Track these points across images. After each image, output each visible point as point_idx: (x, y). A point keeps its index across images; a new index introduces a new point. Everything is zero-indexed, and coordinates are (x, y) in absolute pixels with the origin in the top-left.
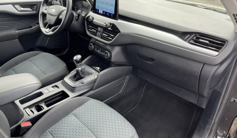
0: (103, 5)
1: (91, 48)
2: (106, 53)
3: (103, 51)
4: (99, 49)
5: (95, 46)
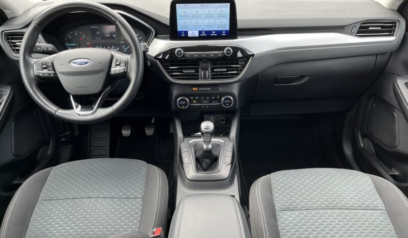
0: (199, 21)
1: (185, 105)
2: (225, 100)
3: (213, 99)
4: (205, 99)
5: (192, 98)
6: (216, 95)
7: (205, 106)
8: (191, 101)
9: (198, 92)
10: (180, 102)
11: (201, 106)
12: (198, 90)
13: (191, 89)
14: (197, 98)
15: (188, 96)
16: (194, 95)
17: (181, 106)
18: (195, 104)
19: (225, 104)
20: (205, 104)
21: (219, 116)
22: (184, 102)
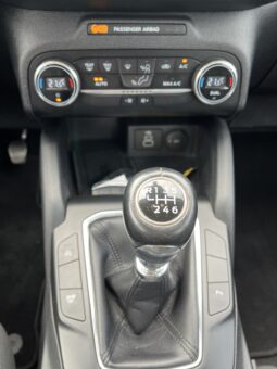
2: (206, 76)
3: (165, 72)
4: (137, 73)
5: (89, 66)
6: (174, 55)
7: (137, 98)
8: (86, 80)
9: (112, 43)
10: (45, 84)
11: (123, 97)
12: (111, 33)
13: (84, 26)
14: (108, 66)
15: (75, 57)
16: (98, 55)
17: (51, 95)
18: (102, 90)
19: (206, 92)
20: (138, 90)
21: (165, 128)
22: (60, 84)
